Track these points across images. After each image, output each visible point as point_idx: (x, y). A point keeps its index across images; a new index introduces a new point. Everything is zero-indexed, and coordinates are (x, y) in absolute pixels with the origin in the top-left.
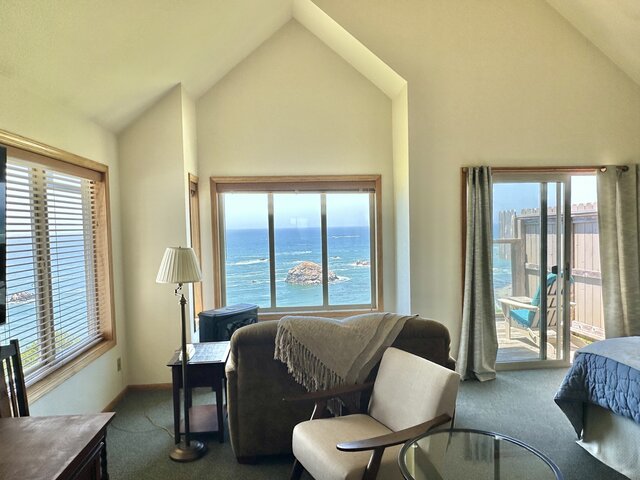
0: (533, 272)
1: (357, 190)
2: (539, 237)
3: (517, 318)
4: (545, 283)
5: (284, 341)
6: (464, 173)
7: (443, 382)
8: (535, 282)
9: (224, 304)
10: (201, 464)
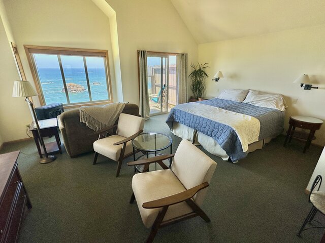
0: (159, 86)
1: (98, 56)
2: (160, 75)
3: (154, 101)
4: (162, 89)
5: (83, 115)
6: (138, 52)
7: (140, 121)
8: (159, 90)
9: (45, 104)
10: (56, 162)
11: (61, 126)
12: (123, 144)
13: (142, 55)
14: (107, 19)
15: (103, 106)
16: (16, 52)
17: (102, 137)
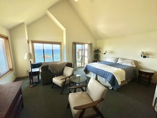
0: (81, 56)
1: (58, 44)
2: (81, 52)
3: (78, 62)
4: (82, 57)
5: (50, 67)
6: (73, 43)
7: (73, 70)
8: (81, 57)
9: (35, 62)
11: (40, 71)
12: (65, 79)
13: (75, 44)
14: (62, 31)
15: (58, 63)
16: (28, 42)
17: (57, 76)
